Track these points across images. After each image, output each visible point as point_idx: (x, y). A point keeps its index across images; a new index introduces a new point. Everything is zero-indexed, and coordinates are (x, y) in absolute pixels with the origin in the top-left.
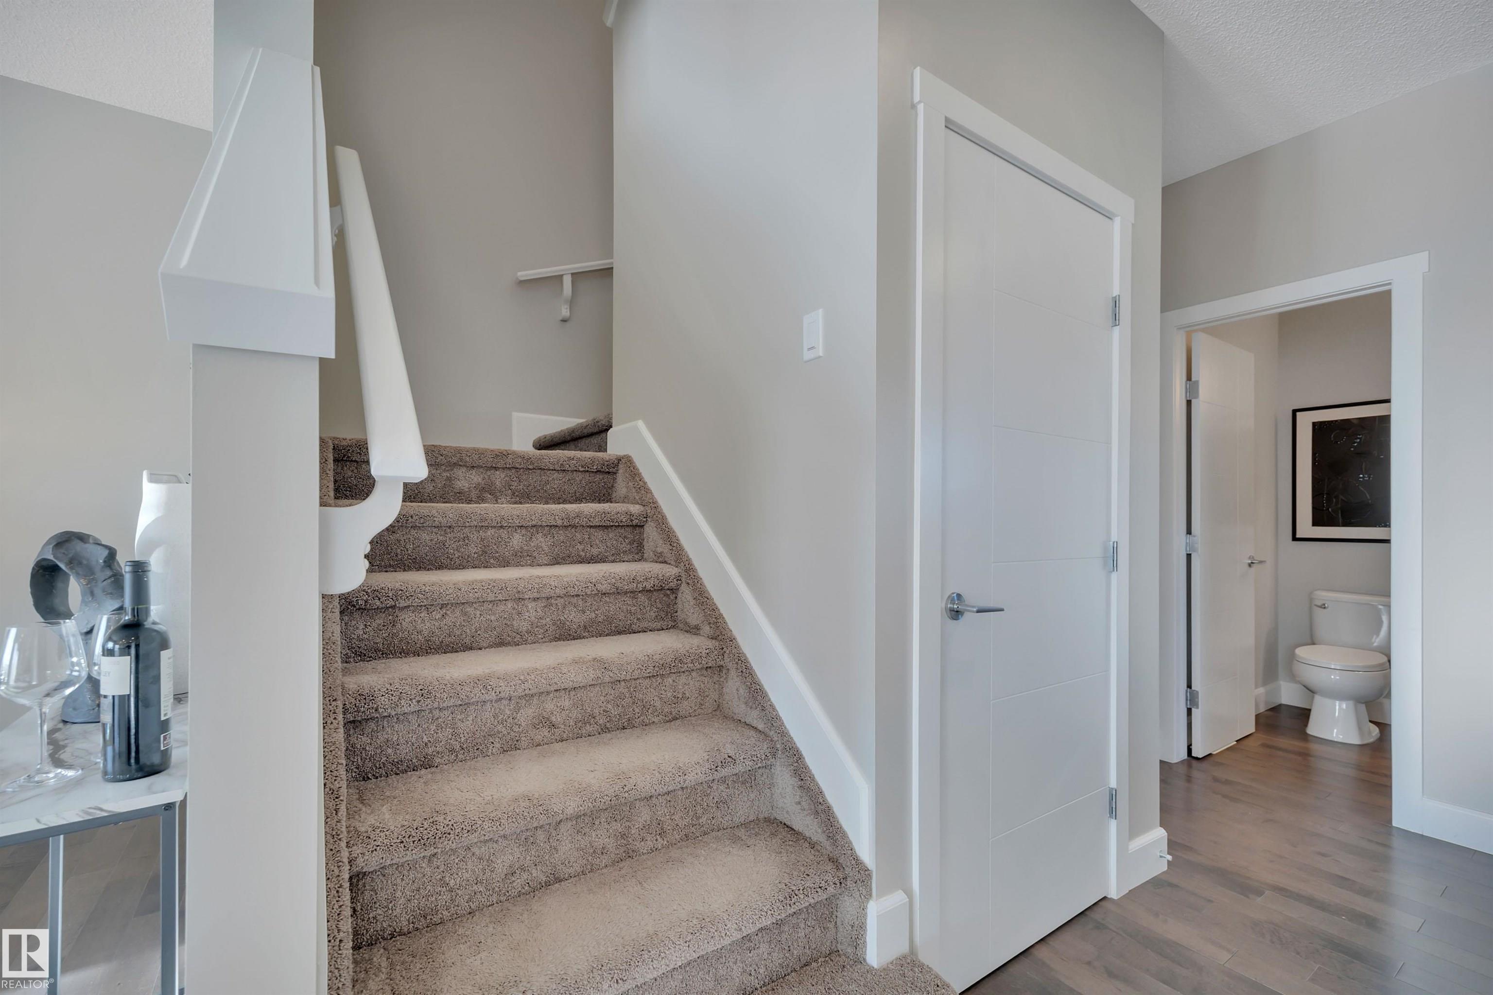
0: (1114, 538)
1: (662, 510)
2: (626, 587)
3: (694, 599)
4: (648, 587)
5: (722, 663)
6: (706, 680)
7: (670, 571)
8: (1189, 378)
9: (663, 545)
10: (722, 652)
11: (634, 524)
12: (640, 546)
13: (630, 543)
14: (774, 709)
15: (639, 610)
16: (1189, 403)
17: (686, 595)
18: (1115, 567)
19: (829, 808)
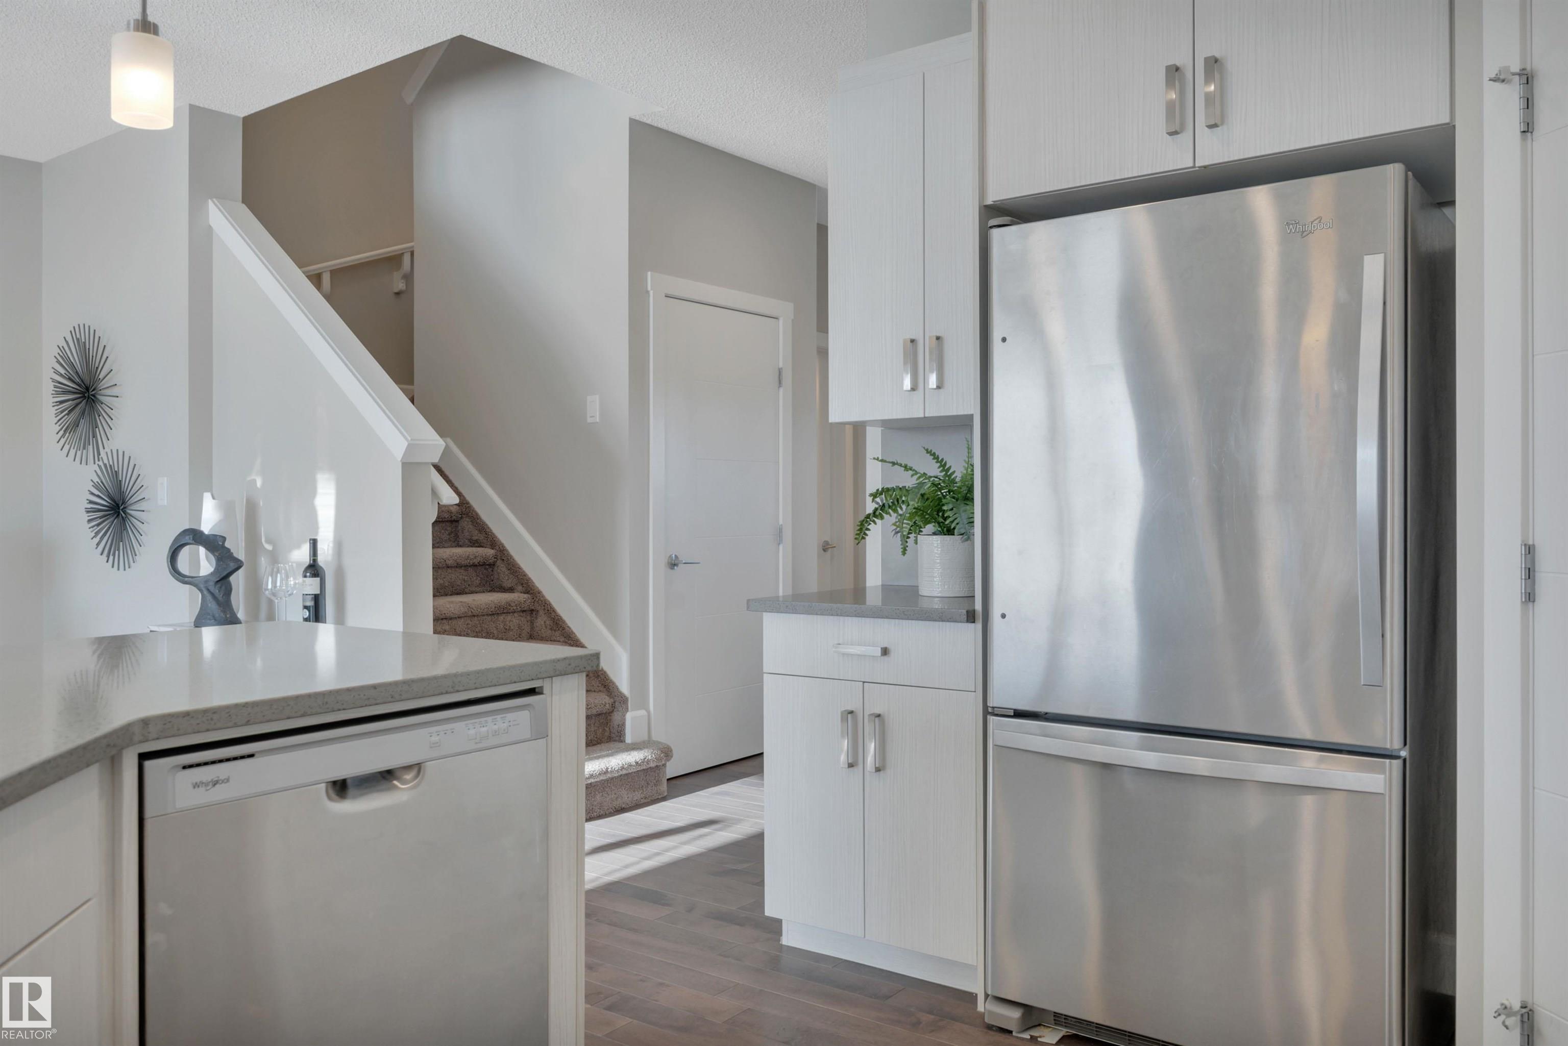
0: (781, 522)
1: (474, 508)
2: (463, 563)
3: (509, 569)
4: (476, 563)
5: (533, 608)
6: (522, 619)
7: (489, 552)
9: (479, 535)
10: (533, 600)
11: (453, 520)
12: (457, 536)
13: (449, 534)
14: (570, 628)
15: (469, 579)
17: (502, 568)
18: (781, 541)
19: (605, 672)
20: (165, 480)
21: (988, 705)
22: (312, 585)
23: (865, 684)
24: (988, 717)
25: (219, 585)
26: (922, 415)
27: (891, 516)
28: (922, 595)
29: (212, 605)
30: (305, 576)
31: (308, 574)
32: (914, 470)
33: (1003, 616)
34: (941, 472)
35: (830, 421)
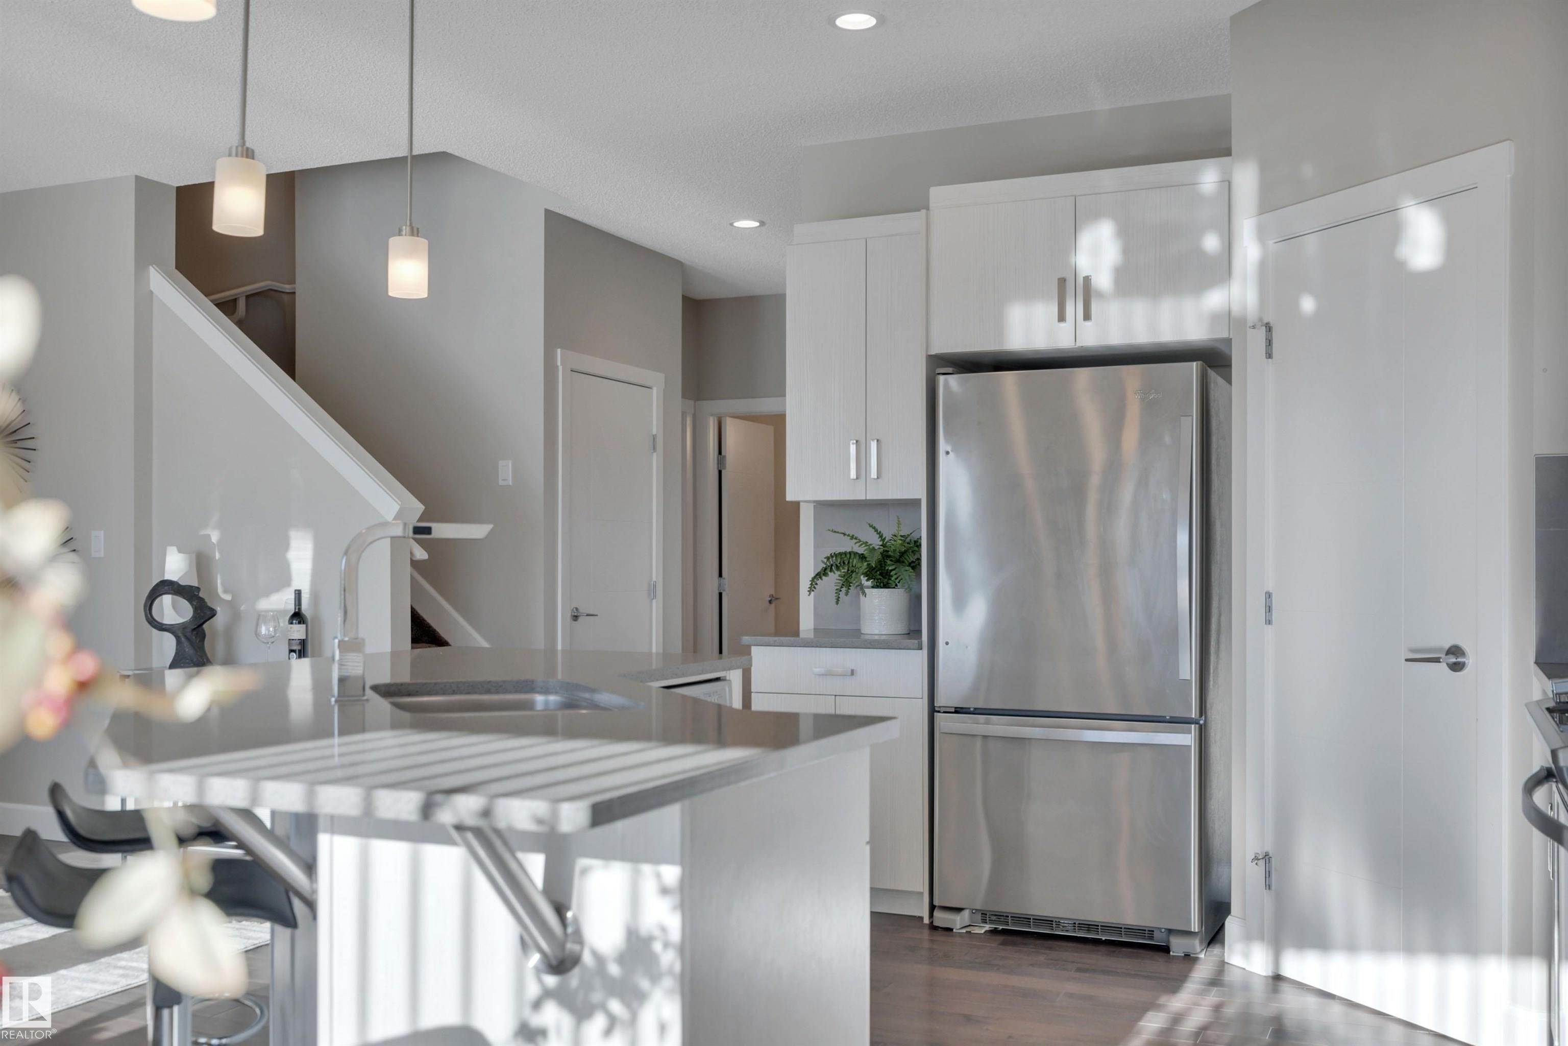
0: (654, 579)
8: (720, 453)
16: (720, 472)
18: (655, 596)
20: (101, 534)
21: (935, 705)
22: (299, 631)
23: (837, 697)
24: (935, 714)
25: (195, 633)
26: (864, 498)
27: (834, 573)
28: (865, 633)
29: (189, 650)
30: (292, 623)
31: (294, 621)
32: (859, 539)
33: (947, 643)
34: (880, 541)
35: (788, 499)
